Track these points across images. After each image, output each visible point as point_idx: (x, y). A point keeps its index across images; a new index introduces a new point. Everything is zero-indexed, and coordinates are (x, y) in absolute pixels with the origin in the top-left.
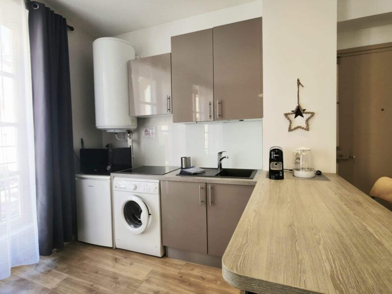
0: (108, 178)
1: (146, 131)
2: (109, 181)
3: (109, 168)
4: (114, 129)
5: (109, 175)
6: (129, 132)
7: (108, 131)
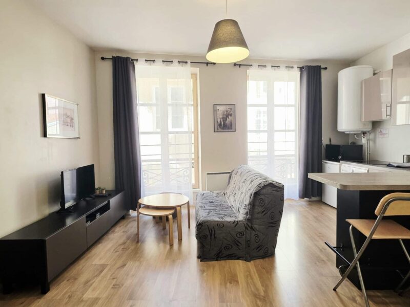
0: (338, 163)
1: (381, 132)
2: (339, 166)
3: (340, 157)
4: (350, 131)
5: (339, 162)
6: (364, 133)
7: (346, 133)
